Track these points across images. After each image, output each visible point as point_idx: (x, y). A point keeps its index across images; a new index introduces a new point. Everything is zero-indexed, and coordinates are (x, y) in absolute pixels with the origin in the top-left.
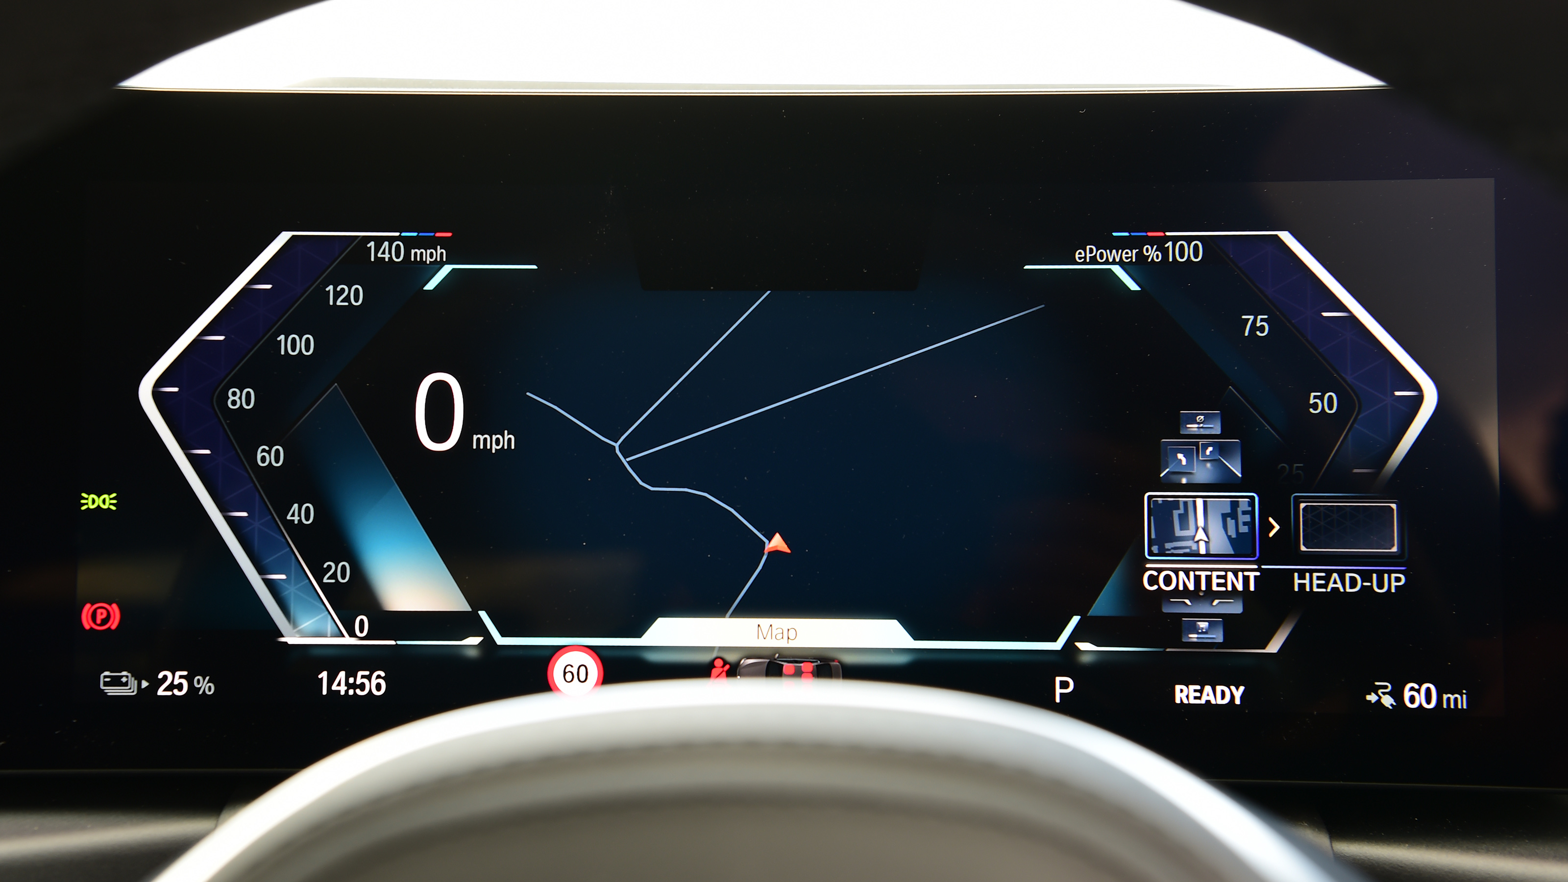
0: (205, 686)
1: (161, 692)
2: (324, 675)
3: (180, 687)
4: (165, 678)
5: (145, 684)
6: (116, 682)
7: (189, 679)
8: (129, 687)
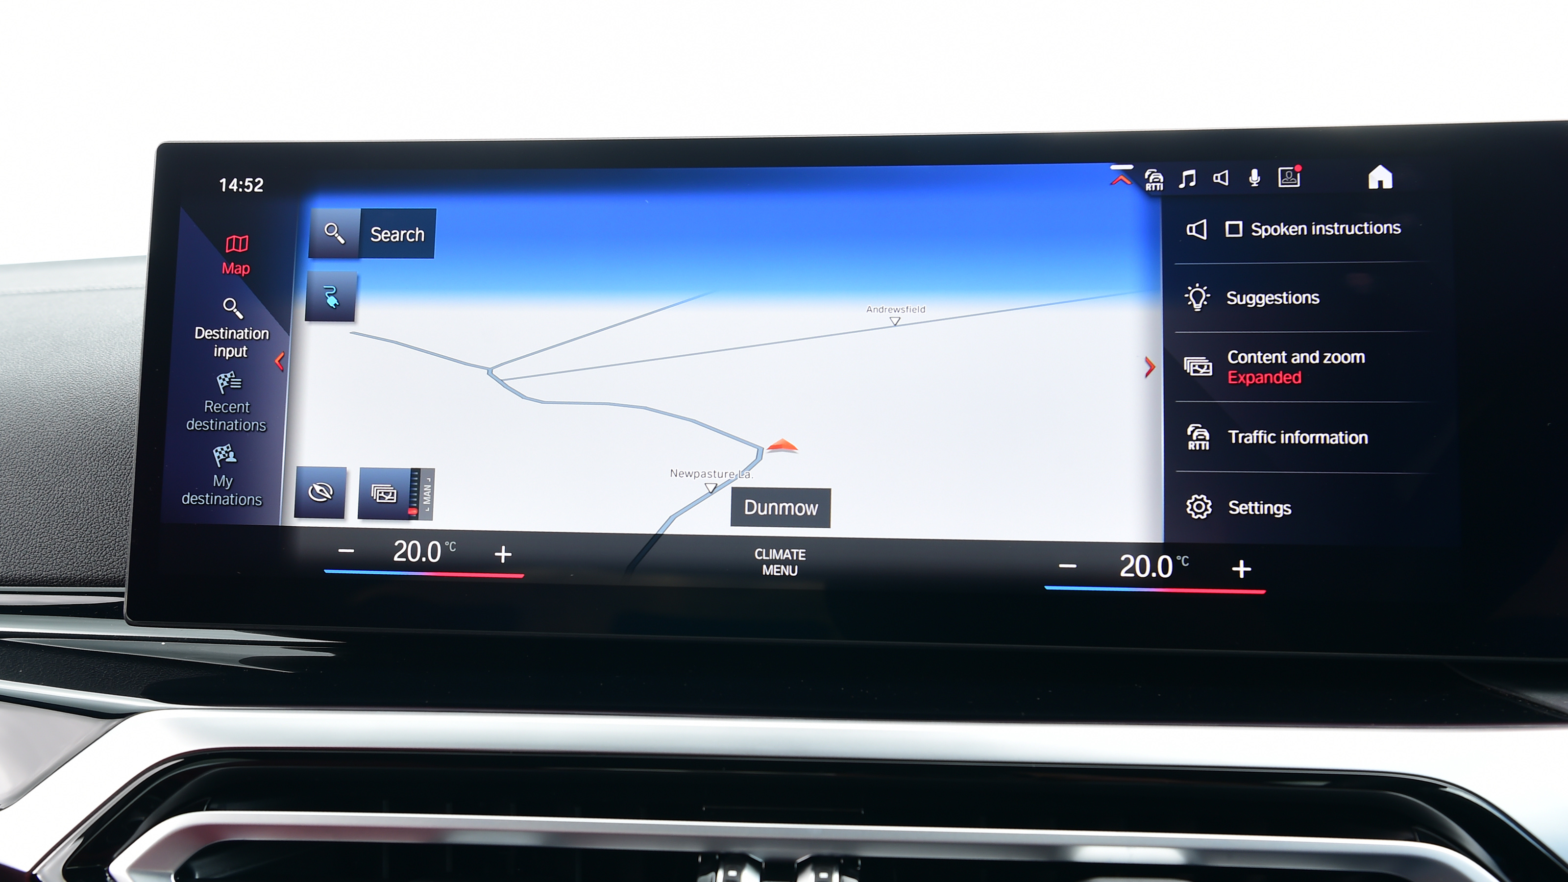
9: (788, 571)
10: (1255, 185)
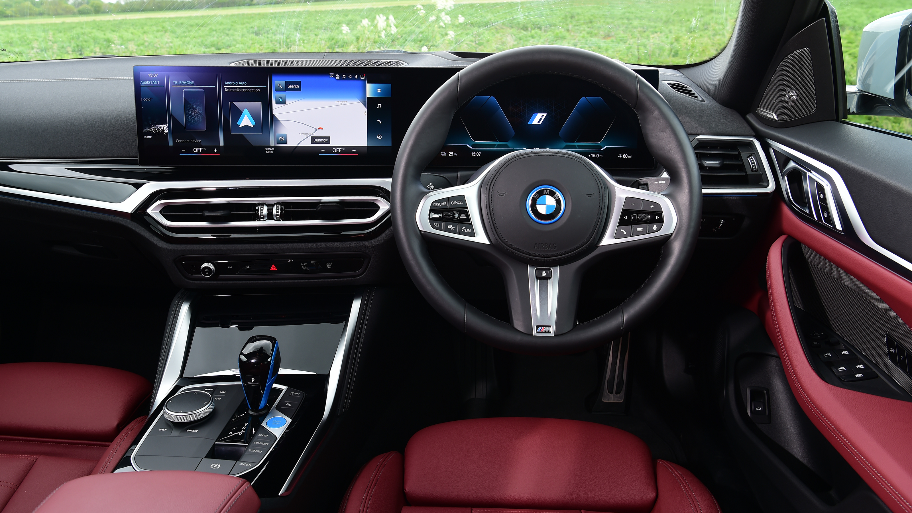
0: (455, 154)
1: (449, 155)
2: (472, 153)
3: (452, 154)
4: (450, 153)
5: (447, 154)
6: (443, 154)
7: (453, 153)
8: (445, 154)
9: (271, 152)
10: (356, 78)
